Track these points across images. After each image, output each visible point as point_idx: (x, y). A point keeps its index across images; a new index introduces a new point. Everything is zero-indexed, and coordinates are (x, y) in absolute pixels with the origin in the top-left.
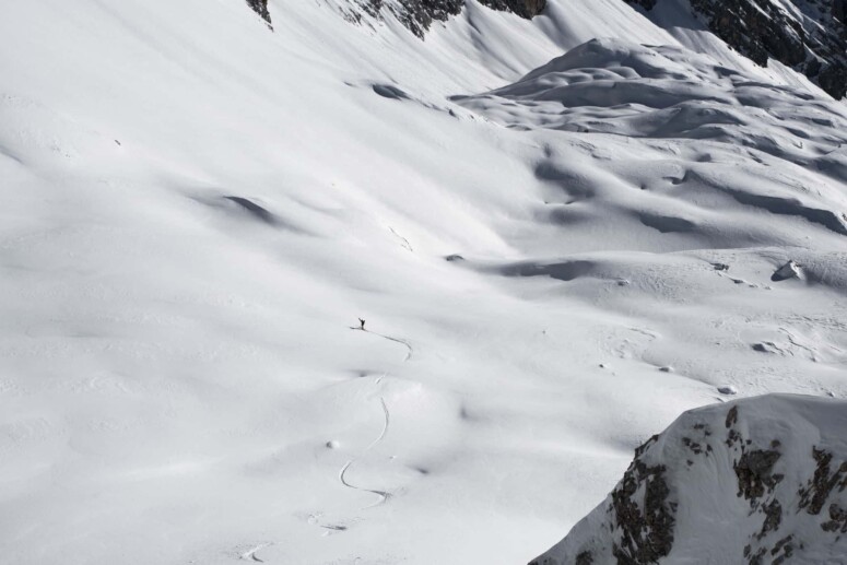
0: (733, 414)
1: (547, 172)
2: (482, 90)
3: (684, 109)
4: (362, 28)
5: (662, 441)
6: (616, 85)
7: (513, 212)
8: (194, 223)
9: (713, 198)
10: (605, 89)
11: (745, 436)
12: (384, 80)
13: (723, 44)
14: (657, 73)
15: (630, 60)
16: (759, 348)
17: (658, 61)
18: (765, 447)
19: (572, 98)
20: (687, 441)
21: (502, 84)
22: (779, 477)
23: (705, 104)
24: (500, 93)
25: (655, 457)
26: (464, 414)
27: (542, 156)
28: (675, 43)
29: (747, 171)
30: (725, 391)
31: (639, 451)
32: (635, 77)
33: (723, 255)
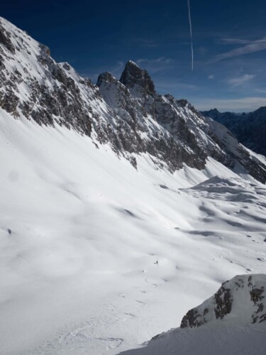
0: (250, 278)
1: (202, 209)
2: (186, 187)
3: (241, 195)
4: (158, 171)
5: (229, 283)
6: (222, 188)
7: (193, 218)
8: (116, 215)
9: (248, 218)
10: (220, 188)
11: (254, 284)
12: (163, 184)
13: (253, 178)
14: (234, 185)
15: (226, 181)
16: (259, 259)
17: (234, 182)
18: (259, 288)
19: (210, 190)
20: (236, 283)
21: (192, 186)
22: (263, 297)
23: (247, 193)
24: (192, 188)
25: (227, 286)
26: (177, 268)
27: (201, 204)
28: (239, 177)
29: (258, 212)
30: (249, 270)
31: (223, 284)
32: (228, 186)
33: (250, 233)
